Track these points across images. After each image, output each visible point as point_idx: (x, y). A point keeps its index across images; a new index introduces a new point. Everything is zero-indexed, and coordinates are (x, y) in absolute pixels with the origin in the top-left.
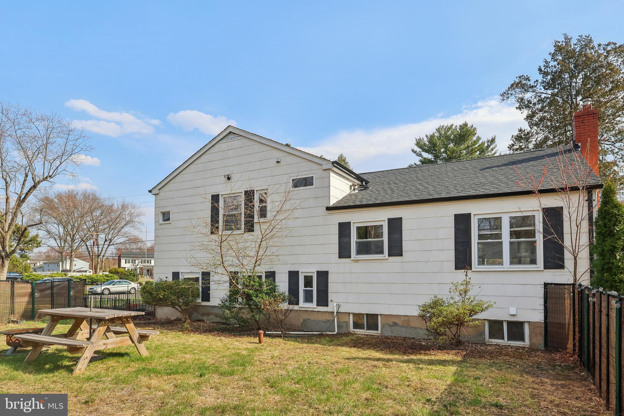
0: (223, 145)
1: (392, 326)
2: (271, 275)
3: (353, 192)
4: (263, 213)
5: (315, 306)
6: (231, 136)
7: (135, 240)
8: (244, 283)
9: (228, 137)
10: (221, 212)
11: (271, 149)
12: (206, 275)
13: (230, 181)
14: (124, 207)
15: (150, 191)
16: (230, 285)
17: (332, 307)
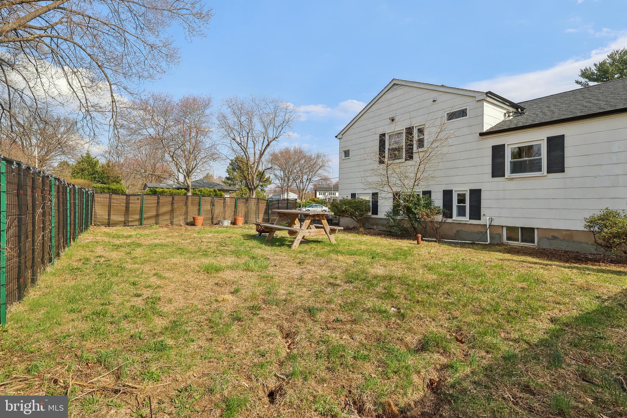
0: (388, 96)
1: (551, 239)
2: (427, 193)
3: (508, 119)
4: (421, 143)
5: (468, 219)
6: (395, 87)
7: (326, 179)
8: (405, 199)
9: (392, 88)
10: (387, 146)
11: (428, 91)
12: (375, 195)
13: (394, 122)
14: (318, 157)
15: (336, 137)
16: (394, 199)
17: (485, 220)
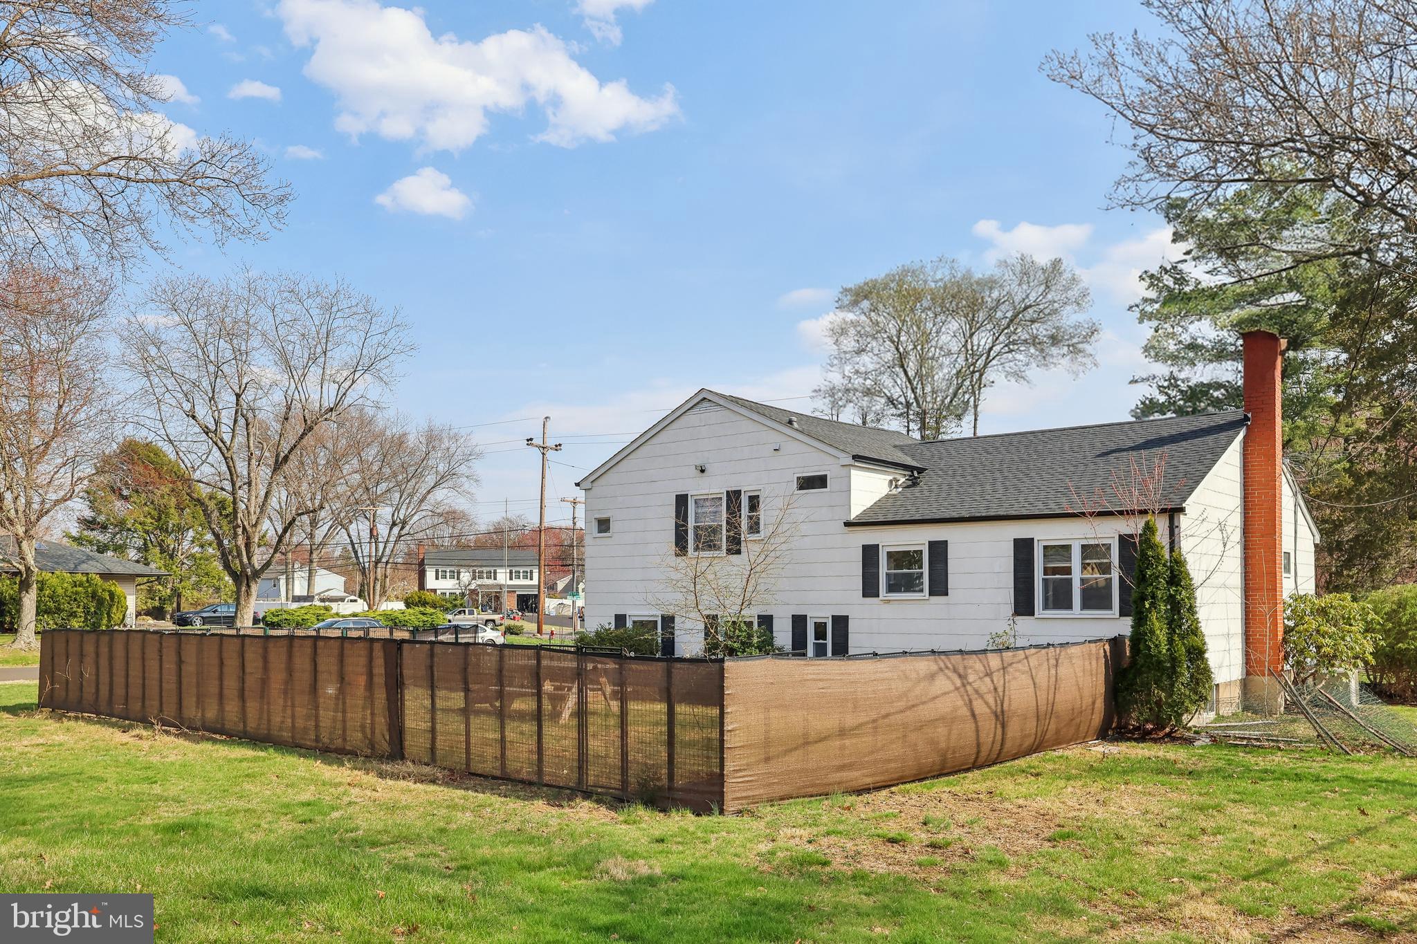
0: (692, 418)
2: (766, 621)
3: (894, 492)
4: (754, 527)
6: (705, 404)
8: (726, 633)
9: (700, 406)
10: (692, 520)
11: (766, 428)
12: (668, 621)
13: (704, 474)
15: (577, 485)
16: (706, 634)
